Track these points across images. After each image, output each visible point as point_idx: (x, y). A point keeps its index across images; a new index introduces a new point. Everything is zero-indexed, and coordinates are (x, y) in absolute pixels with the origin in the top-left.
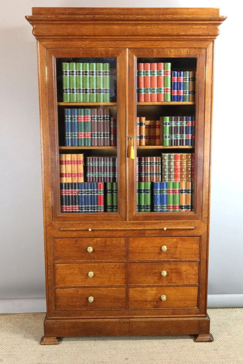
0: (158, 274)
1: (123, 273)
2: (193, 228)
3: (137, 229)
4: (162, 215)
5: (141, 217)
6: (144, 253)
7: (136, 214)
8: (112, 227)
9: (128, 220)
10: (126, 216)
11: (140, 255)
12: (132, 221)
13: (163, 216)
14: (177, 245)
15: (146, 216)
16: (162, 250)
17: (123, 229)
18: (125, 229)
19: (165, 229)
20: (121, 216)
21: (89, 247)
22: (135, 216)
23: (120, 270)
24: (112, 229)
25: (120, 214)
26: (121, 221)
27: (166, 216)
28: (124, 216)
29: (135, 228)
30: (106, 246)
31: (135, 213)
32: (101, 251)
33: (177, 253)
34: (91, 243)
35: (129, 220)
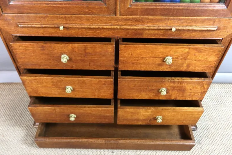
0: (155, 91)
1: (110, 89)
2: (215, 29)
3: (132, 27)
4: (173, 7)
5: (139, 10)
6: (140, 63)
7: (131, 5)
8: (95, 24)
9: (118, 14)
10: (116, 8)
11: (133, 66)
12: (125, 17)
13: (174, 9)
14: (188, 56)
15: (147, 9)
16: (164, 61)
17: (110, 27)
18: (113, 27)
19: (174, 29)
20: (108, 8)
21: (62, 54)
22: (129, 8)
23: (107, 86)
24: (94, 27)
25: (106, 4)
26: (108, 16)
27: (178, 9)
28: (112, 7)
29: (129, 27)
30: (86, 54)
31: (130, 3)
32: (81, 60)
33: (185, 65)
34: (66, 50)
35: (121, 15)
